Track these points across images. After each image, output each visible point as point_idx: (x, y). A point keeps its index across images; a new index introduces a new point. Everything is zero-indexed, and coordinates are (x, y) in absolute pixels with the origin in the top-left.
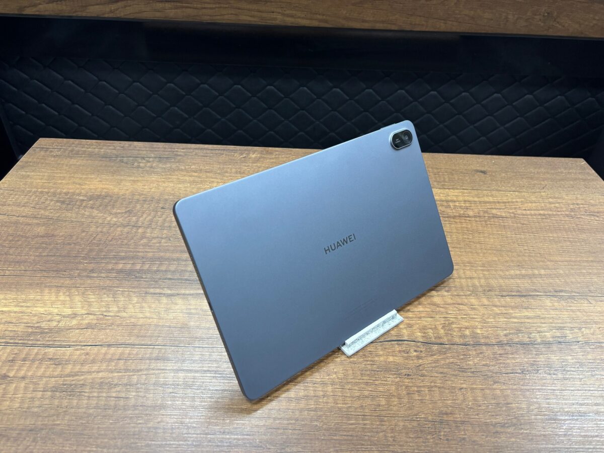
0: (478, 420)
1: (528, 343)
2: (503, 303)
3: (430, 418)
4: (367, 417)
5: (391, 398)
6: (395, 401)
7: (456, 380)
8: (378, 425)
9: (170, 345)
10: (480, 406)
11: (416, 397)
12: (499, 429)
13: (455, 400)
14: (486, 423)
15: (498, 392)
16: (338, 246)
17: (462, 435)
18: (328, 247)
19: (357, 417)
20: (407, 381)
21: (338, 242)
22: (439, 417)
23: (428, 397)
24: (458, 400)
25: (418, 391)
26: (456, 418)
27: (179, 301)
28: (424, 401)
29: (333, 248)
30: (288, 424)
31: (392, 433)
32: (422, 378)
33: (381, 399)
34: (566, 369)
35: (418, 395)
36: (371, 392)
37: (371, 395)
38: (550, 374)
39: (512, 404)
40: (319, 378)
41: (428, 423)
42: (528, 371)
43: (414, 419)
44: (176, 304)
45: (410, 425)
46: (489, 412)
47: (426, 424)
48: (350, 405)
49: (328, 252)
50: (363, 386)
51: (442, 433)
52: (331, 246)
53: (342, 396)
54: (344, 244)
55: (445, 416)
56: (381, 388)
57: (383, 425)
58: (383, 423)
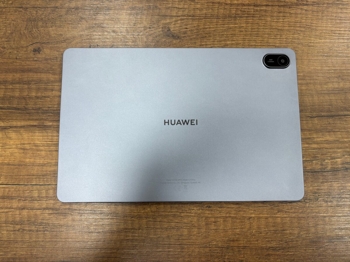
0: (257, 245)
1: (319, 170)
2: (310, 125)
3: (220, 245)
4: (172, 245)
5: (192, 229)
6: (195, 230)
7: (247, 210)
8: (179, 252)
9: (12, 184)
10: (261, 233)
11: (213, 227)
12: (271, 252)
13: (243, 228)
14: (262, 247)
15: (279, 220)
16: (178, 123)
17: (241, 258)
18: (168, 120)
19: (164, 245)
20: (208, 212)
21: (179, 121)
22: (227, 243)
23: (221, 227)
24: (245, 228)
25: (215, 222)
26: (240, 244)
27: (13, 135)
28: (218, 230)
29: (173, 123)
30: (111, 253)
31: (189, 258)
32: (221, 209)
33: (184, 230)
34: (342, 196)
35: (214, 225)
36: (177, 224)
37: (177, 227)
38: (327, 202)
39: (287, 230)
40: (136, 212)
41: (217, 249)
42: (309, 199)
43: (208, 246)
44: (10, 138)
45: (203, 251)
46: (267, 238)
47: (216, 250)
48: (159, 236)
49: (167, 124)
50: (171, 218)
51: (226, 257)
52: (171, 120)
53: (154, 228)
54: (184, 124)
55: (232, 243)
56: (186, 220)
57: (183, 252)
58: (183, 250)
